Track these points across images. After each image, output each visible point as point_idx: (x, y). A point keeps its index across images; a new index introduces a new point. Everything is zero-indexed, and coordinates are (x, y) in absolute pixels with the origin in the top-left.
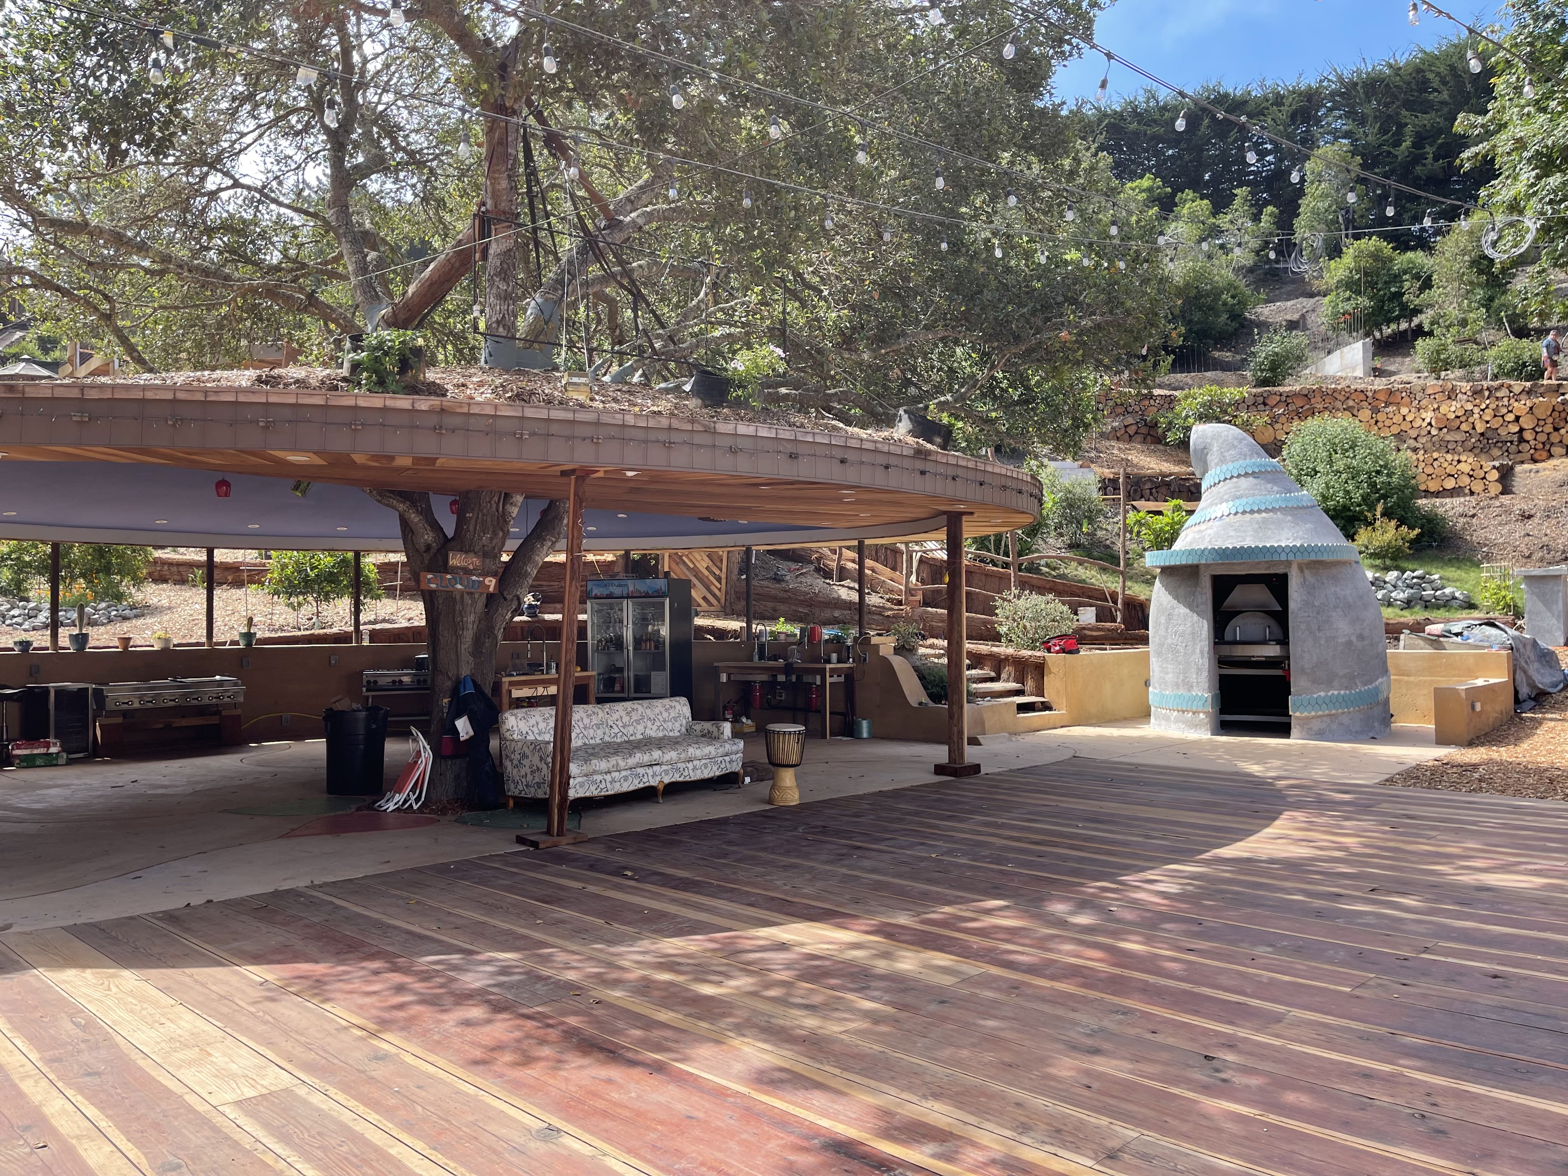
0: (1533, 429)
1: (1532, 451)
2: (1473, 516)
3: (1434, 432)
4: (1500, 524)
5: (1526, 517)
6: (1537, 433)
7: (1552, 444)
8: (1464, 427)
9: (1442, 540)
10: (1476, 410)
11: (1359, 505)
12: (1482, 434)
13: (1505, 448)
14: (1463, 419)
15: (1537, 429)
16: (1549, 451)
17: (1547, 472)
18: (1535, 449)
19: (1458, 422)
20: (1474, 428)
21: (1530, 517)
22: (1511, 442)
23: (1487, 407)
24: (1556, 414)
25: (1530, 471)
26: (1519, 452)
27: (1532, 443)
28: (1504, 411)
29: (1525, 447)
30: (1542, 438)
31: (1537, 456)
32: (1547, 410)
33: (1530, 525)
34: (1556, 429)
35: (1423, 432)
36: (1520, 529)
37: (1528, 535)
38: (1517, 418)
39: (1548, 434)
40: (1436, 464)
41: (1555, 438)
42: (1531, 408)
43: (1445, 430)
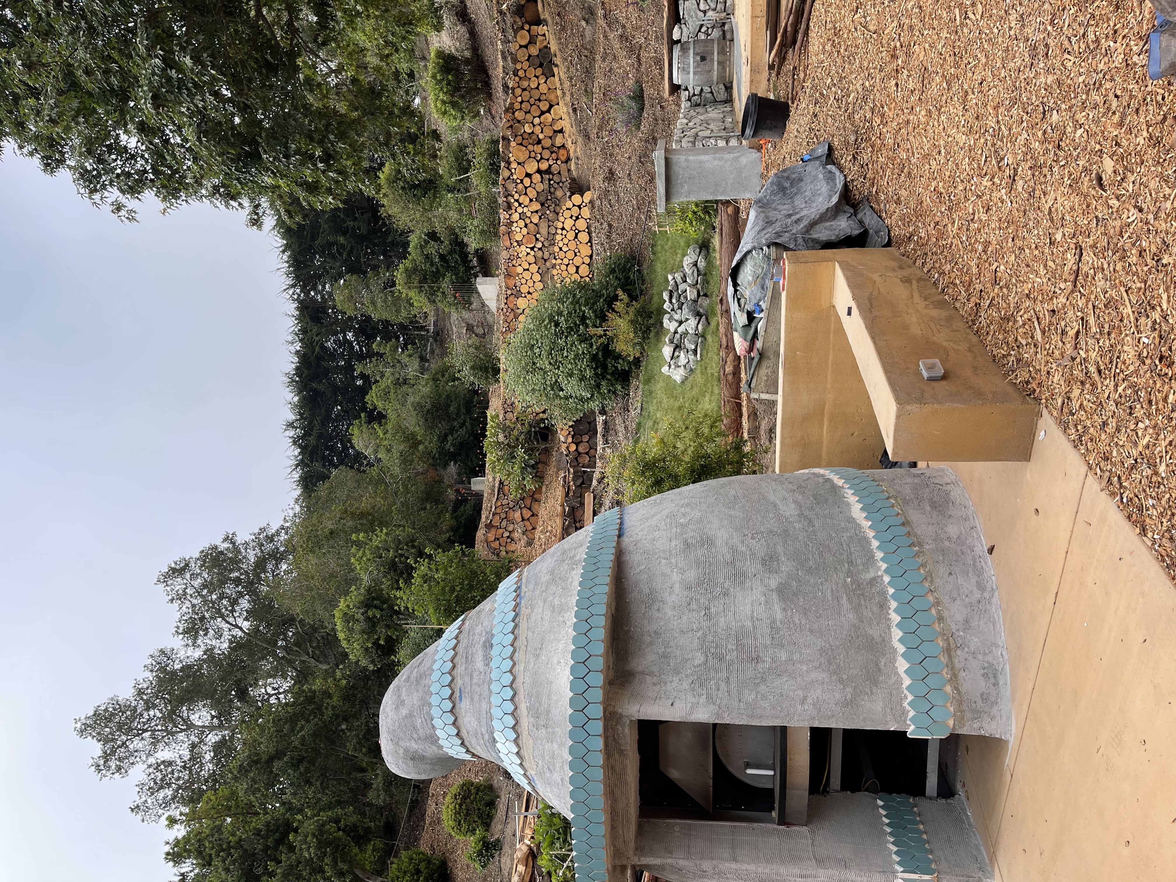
0: (538, 162)
1: (559, 162)
2: (610, 226)
3: (539, 245)
4: (618, 201)
5: (611, 176)
6: (542, 158)
7: (553, 145)
8: (535, 219)
9: (634, 258)
10: (520, 210)
11: (591, 345)
12: (542, 205)
13: (556, 186)
14: (528, 221)
15: (539, 158)
16: (559, 148)
17: (578, 149)
18: (557, 159)
19: (531, 226)
20: (537, 212)
21: (611, 172)
22: (550, 180)
23: (517, 201)
24: (524, 142)
25: (577, 164)
26: (559, 173)
27: (551, 162)
28: (520, 186)
29: (555, 168)
30: (546, 154)
31: (563, 158)
32: (520, 150)
33: (619, 173)
34: (539, 142)
35: (540, 254)
36: (623, 184)
37: (629, 174)
38: (528, 175)
39: (543, 148)
40: (565, 249)
41: (547, 143)
42: (519, 164)
43: (538, 236)
